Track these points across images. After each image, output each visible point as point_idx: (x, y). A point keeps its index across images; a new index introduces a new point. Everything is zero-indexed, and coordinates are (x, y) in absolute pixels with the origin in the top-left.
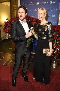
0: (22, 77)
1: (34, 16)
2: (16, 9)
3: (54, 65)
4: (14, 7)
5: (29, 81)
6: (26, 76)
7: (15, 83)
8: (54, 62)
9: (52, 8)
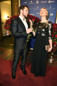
0: (21, 71)
1: (33, 15)
2: (17, 8)
3: (51, 60)
4: (15, 6)
5: (27, 74)
6: (25, 70)
7: (14, 75)
8: (51, 58)
9: (50, 7)
